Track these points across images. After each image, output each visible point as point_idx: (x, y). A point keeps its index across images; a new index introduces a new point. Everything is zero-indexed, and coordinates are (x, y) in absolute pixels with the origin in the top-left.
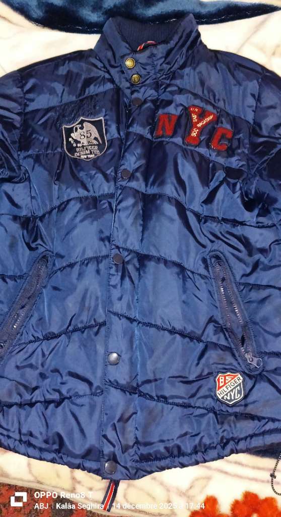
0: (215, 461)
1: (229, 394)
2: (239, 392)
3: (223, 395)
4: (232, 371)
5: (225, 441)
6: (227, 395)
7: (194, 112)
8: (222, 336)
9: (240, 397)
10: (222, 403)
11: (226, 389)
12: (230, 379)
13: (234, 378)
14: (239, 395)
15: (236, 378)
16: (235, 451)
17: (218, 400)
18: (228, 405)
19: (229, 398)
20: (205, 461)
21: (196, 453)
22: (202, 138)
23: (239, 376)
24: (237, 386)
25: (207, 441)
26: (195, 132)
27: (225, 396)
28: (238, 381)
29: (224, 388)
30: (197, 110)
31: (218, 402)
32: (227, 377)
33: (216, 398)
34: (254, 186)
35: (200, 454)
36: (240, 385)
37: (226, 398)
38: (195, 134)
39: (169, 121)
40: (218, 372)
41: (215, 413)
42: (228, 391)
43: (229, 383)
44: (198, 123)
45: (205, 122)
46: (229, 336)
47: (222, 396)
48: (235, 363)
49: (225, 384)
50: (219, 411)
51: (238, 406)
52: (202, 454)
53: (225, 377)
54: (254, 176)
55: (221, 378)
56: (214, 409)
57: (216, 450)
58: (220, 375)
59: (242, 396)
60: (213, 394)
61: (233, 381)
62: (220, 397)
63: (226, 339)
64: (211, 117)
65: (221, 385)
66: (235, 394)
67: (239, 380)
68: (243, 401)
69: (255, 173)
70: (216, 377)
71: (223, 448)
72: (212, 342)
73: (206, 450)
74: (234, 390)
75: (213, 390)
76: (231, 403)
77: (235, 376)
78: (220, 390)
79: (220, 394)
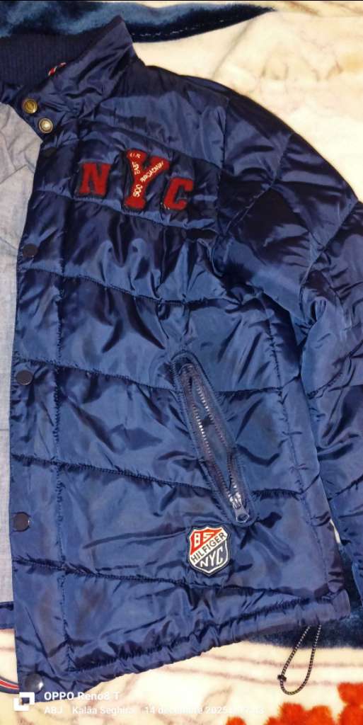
0: (187, 660)
1: (207, 558)
2: (222, 555)
3: (199, 560)
4: (213, 524)
5: (201, 627)
6: (204, 559)
7: (136, 160)
8: (198, 473)
9: (223, 562)
10: (196, 572)
11: (202, 552)
12: (208, 537)
13: (214, 535)
14: (222, 559)
15: (217, 535)
16: (217, 643)
17: (191, 567)
18: (205, 575)
19: (206, 565)
20: (173, 660)
21: (159, 648)
22: (149, 197)
23: (223, 531)
24: (219, 546)
25: (174, 629)
26: (138, 190)
27: (202, 562)
28: (220, 539)
29: (200, 550)
30: (138, 156)
31: (191, 571)
32: (205, 534)
33: (188, 565)
34: (227, 252)
35: (165, 650)
36: (223, 544)
37: (203, 565)
38: (138, 193)
39: (99, 173)
40: (192, 528)
41: (186, 588)
42: (205, 554)
43: (208, 543)
44: (141, 175)
45: (151, 173)
46: (209, 472)
47: (197, 562)
48: (217, 512)
49: (202, 543)
50: (192, 583)
51: (220, 576)
52: (168, 649)
53: (202, 533)
54: (227, 237)
55: (196, 535)
56: (185, 581)
57: (190, 642)
58: (195, 530)
59: (227, 560)
60: (184, 560)
61: (213, 539)
62: (194, 564)
63: (205, 478)
64: (160, 165)
65: (196, 545)
66: (215, 558)
67: (221, 537)
68: (227, 568)
69: (227, 233)
70: (189, 534)
71: (200, 638)
72: (183, 484)
73: (173, 644)
74: (215, 552)
75: (185, 554)
76: (209, 572)
77: (216, 532)
78: (195, 553)
79: (195, 559)
